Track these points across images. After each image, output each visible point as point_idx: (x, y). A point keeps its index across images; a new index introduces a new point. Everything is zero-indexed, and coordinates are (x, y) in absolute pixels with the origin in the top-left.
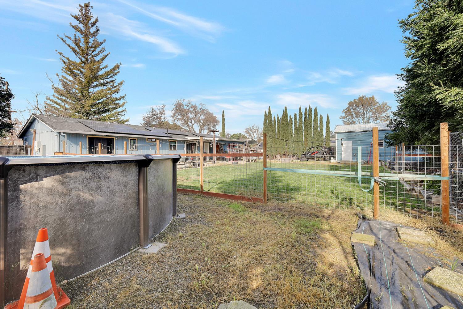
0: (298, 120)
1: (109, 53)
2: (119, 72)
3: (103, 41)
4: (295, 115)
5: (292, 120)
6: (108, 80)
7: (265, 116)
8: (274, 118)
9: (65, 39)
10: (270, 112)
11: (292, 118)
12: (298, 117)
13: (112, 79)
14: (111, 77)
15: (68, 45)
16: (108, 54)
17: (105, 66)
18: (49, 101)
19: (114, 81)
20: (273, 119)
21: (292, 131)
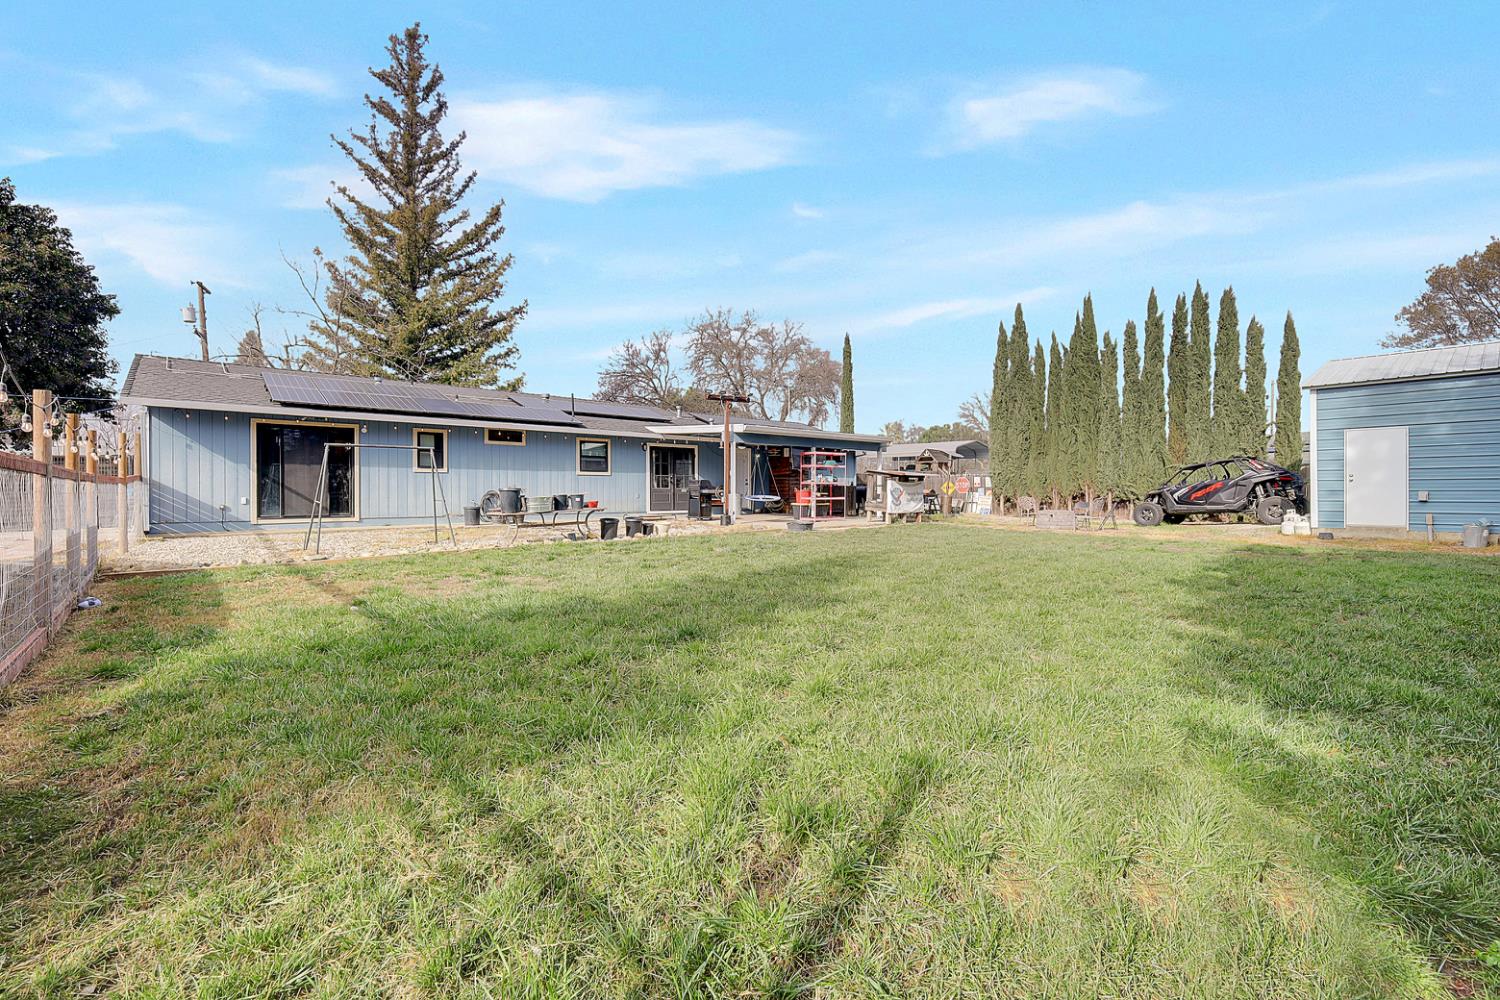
0: (1141, 350)
1: (475, 174)
2: (501, 230)
3: (458, 139)
4: (1130, 332)
5: (1113, 352)
6: (473, 260)
7: (1002, 342)
8: (1039, 350)
9: (352, 144)
10: (1020, 328)
11: (1113, 343)
12: (1141, 336)
13: (484, 255)
14: (480, 248)
15: (359, 162)
16: (471, 178)
17: (461, 215)
18: (316, 333)
19: (489, 259)
20: (1032, 353)
21: (1115, 398)
